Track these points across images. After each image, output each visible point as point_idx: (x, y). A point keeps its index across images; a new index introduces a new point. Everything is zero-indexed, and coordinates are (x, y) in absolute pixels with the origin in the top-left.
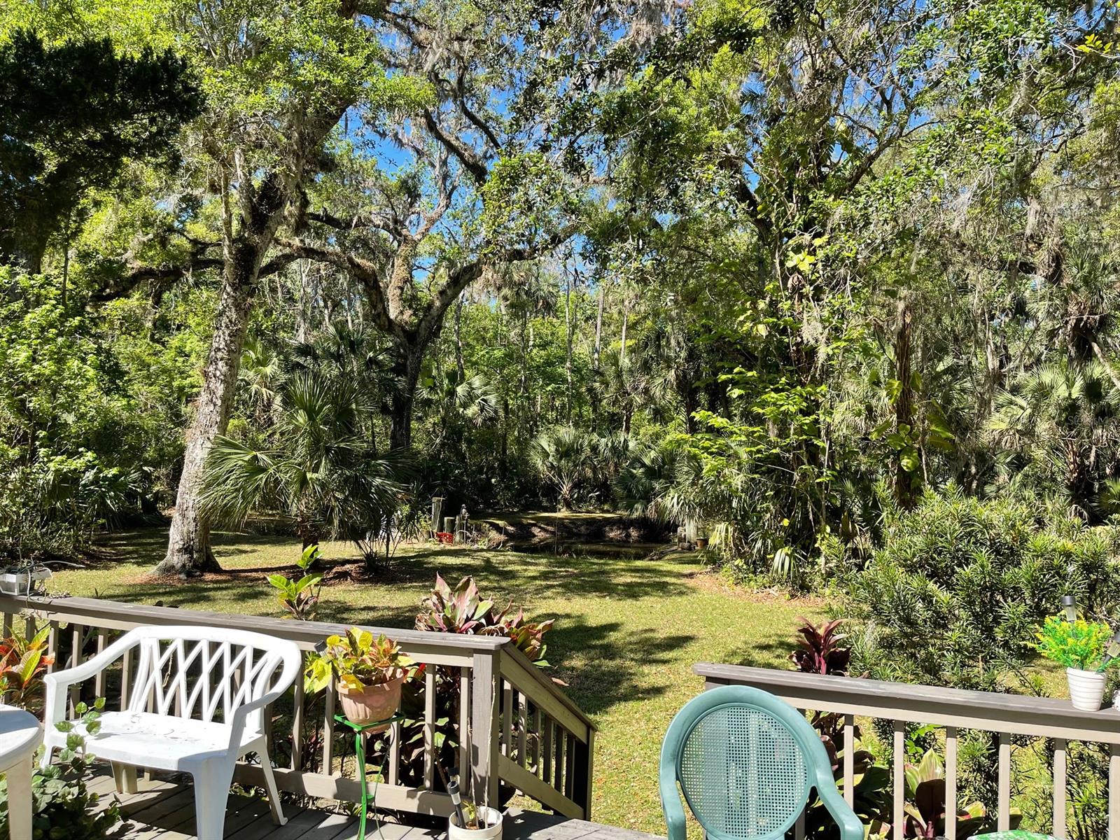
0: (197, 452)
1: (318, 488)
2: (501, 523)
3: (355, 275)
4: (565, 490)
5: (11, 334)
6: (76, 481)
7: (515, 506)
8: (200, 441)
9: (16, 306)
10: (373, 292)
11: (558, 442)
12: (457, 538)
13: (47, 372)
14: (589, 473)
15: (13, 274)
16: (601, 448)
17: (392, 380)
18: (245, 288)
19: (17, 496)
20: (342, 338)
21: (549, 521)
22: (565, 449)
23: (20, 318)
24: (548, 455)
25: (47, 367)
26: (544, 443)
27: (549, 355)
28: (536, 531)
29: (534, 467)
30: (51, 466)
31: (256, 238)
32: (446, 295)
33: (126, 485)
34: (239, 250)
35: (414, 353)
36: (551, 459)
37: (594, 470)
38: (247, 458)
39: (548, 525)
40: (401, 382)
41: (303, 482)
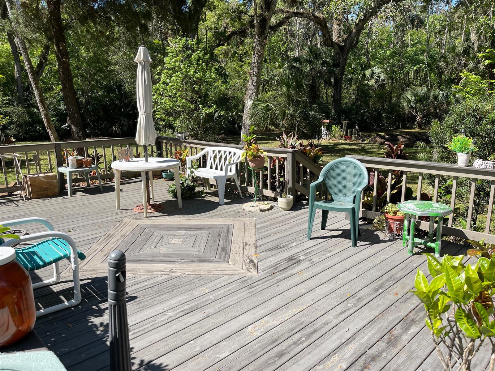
0: (248, 104)
1: (289, 117)
2: (382, 134)
3: (316, 22)
4: (418, 119)
5: (188, 64)
6: (213, 116)
7: (391, 127)
8: (249, 100)
9: (189, 52)
10: (324, 29)
11: (416, 95)
12: (353, 138)
13: (200, 77)
14: (432, 110)
15: (187, 41)
16: (440, 97)
17: (333, 70)
18: (263, 36)
19: (195, 122)
20: (311, 52)
21: (407, 133)
22: (419, 98)
23: (190, 57)
24: (411, 101)
25: (199, 75)
26: (409, 97)
27: (416, 50)
28: (400, 137)
29: (403, 108)
30: (204, 111)
31: (267, 14)
32: (359, 25)
33: (228, 118)
34: (261, 20)
35: (343, 56)
36: (412, 103)
37: (435, 108)
38: (265, 106)
39: (406, 135)
40: (337, 70)
41: (284, 114)
